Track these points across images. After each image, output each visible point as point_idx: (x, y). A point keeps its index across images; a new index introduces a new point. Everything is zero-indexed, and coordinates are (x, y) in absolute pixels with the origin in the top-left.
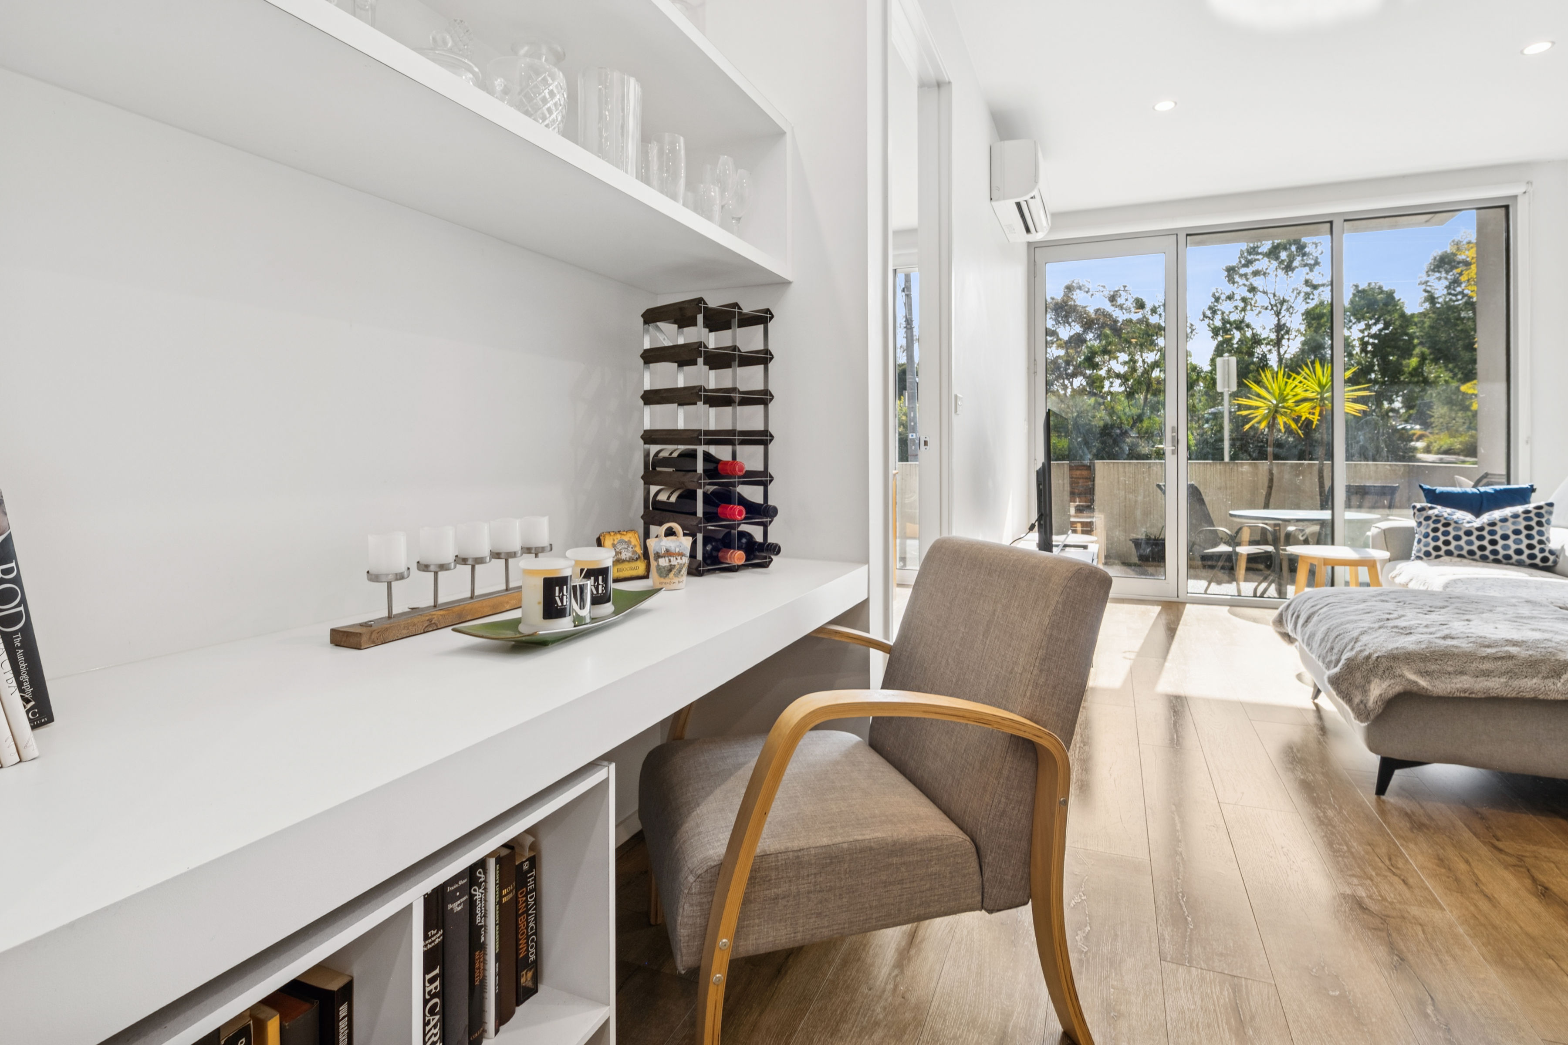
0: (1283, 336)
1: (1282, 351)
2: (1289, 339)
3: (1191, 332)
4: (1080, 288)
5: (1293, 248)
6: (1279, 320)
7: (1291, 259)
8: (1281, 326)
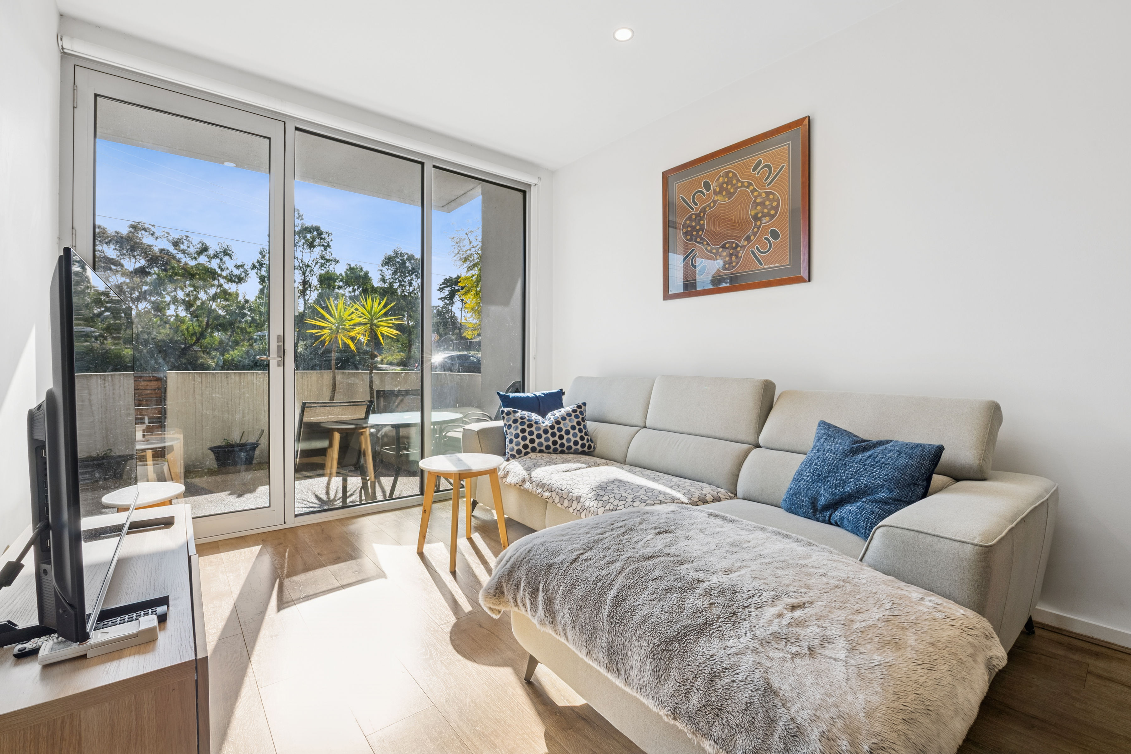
0: (307, 288)
1: (307, 298)
2: (310, 291)
3: (246, 276)
4: (145, 229)
5: (315, 233)
6: (305, 277)
7: (314, 239)
8: (306, 282)
